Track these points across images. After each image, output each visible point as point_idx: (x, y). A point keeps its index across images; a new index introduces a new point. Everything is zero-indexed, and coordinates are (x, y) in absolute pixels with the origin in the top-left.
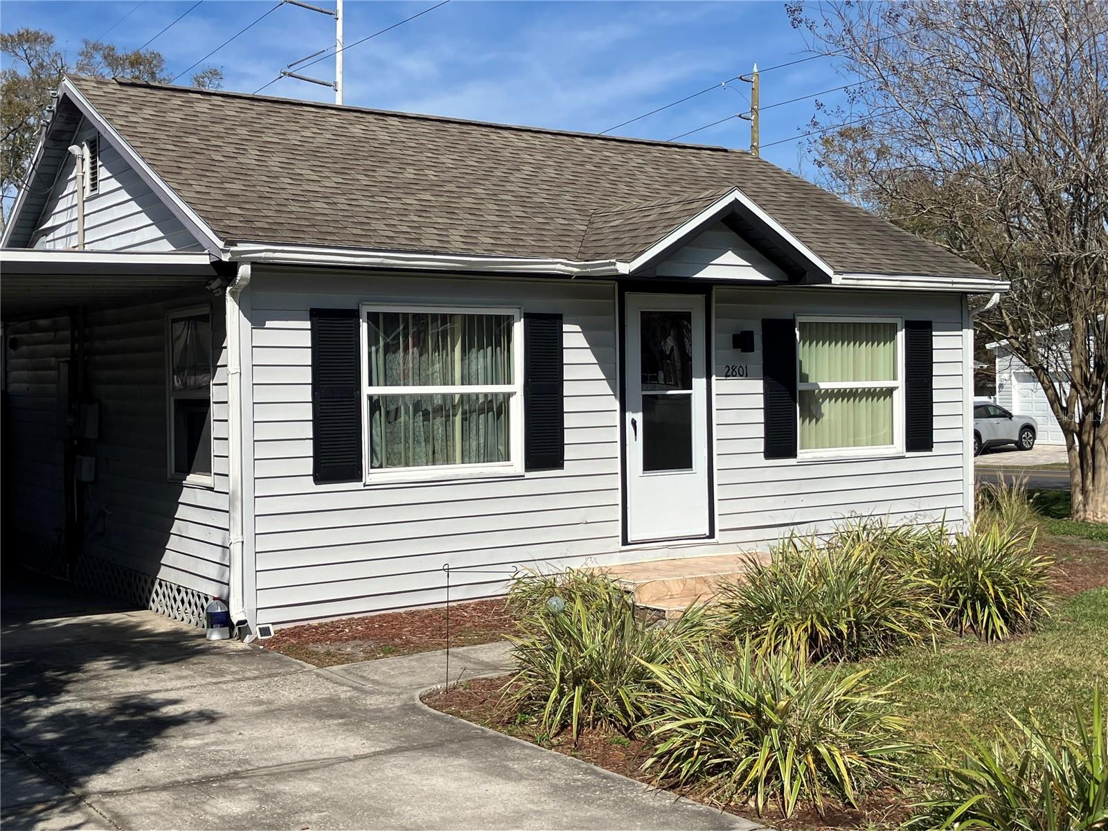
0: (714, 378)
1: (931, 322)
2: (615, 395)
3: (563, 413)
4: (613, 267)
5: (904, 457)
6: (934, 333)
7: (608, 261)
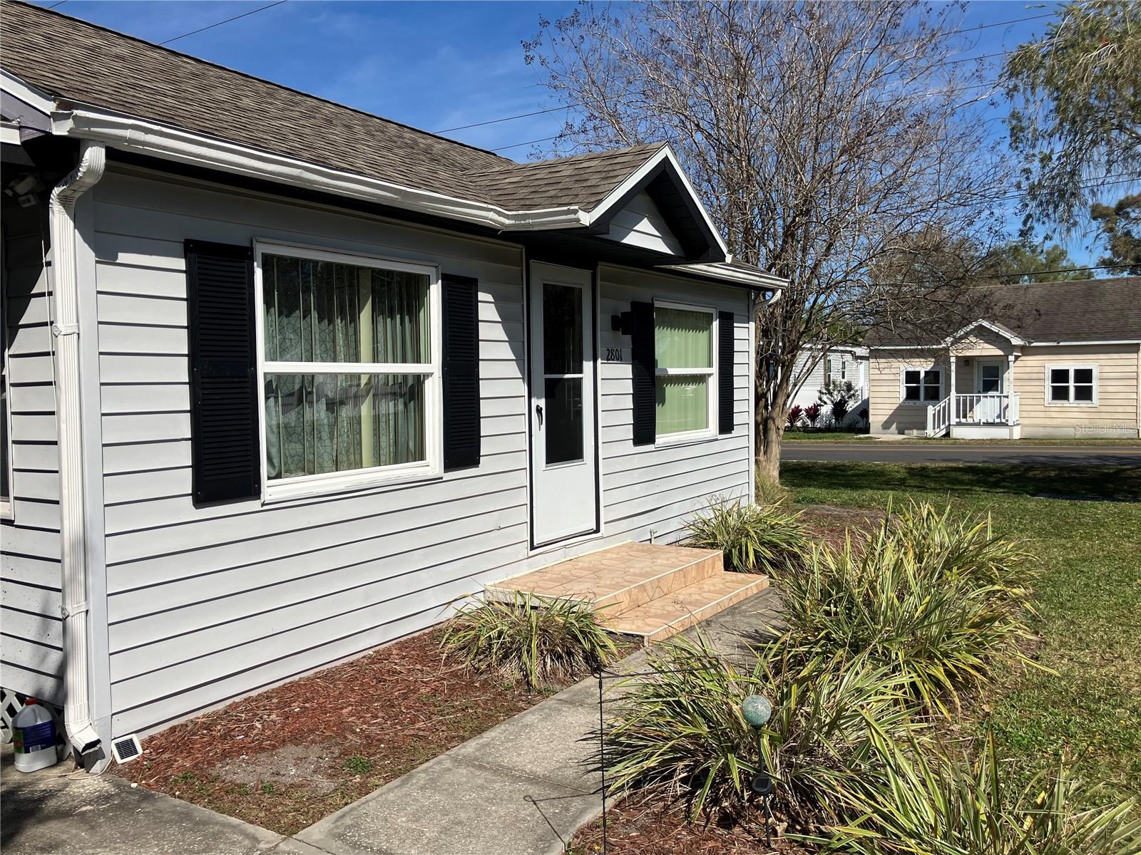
0: (599, 361)
1: (733, 314)
2: (523, 379)
3: (479, 399)
4: (572, 216)
5: (717, 440)
6: (735, 325)
7: (565, 208)
